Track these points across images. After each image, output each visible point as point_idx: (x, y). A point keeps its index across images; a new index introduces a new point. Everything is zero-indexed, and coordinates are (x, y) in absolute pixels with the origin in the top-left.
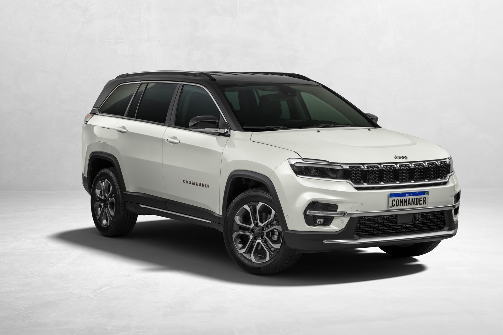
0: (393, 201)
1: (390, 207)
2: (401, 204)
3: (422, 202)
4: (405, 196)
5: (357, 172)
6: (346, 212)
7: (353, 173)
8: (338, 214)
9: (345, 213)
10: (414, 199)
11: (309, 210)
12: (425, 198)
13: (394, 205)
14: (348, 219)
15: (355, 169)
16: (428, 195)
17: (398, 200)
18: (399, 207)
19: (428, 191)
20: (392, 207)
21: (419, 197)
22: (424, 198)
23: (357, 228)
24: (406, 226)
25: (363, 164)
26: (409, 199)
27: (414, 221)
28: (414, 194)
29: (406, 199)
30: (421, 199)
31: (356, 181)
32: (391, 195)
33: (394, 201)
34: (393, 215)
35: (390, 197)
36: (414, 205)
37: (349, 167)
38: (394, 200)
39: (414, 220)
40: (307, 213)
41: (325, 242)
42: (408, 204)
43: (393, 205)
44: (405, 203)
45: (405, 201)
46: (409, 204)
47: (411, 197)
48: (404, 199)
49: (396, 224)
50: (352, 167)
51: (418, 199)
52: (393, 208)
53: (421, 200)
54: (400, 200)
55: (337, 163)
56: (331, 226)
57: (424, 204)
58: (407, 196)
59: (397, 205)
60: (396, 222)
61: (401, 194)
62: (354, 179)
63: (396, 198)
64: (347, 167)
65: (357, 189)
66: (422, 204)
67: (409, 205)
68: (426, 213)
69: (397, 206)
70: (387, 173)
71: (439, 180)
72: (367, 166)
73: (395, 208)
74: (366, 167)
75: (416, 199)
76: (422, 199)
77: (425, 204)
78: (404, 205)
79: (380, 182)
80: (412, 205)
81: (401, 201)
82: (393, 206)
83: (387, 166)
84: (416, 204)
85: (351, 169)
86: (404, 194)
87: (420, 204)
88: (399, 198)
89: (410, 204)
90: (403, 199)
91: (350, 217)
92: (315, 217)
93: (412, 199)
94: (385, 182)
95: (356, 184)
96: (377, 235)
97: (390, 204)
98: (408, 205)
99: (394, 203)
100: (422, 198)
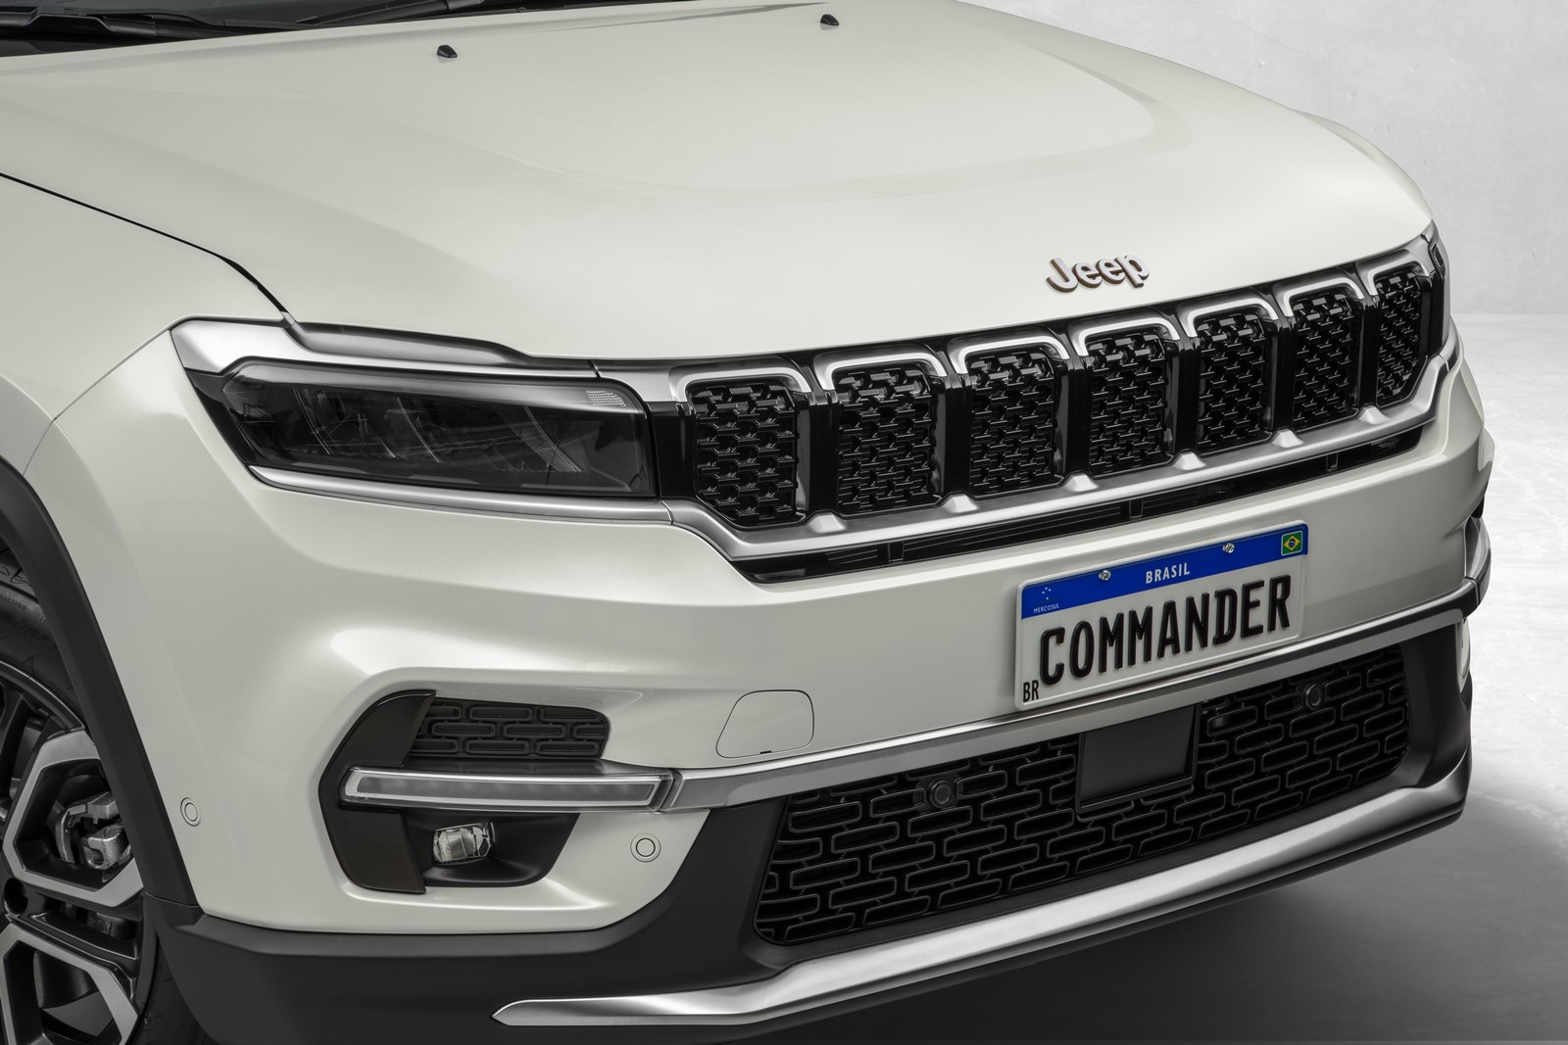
0: (1052, 641)
1: (1030, 691)
2: (1111, 652)
3: (1259, 617)
4: (1143, 586)
5: (754, 429)
6: (676, 771)
7: (725, 441)
8: (610, 792)
9: (663, 784)
10: (1205, 598)
11: (364, 766)
12: (1286, 581)
13: (1060, 668)
14: (691, 826)
15: (740, 408)
16: (1305, 551)
17: (1084, 626)
18: (1094, 683)
19: (1304, 528)
20: (1042, 689)
21: (1234, 579)
22: (1274, 582)
23: (770, 882)
24: (1140, 808)
25: (805, 360)
26: (1170, 608)
27: (1196, 762)
28: (1204, 560)
29: (1149, 611)
30: (1254, 596)
31: (747, 500)
32: (1036, 598)
33: (1060, 641)
34: (1044, 748)
35: (1027, 613)
36: (1204, 644)
37: (692, 389)
38: (1059, 633)
39: (1201, 750)
40: (351, 790)
41: (511, 1016)
42: (1164, 642)
43: (1052, 671)
44: (1140, 645)
45: (1141, 627)
46: (1169, 642)
47: (1179, 593)
48: (1133, 615)
49: (1071, 804)
50: (716, 392)
51: (1231, 593)
52: (1048, 696)
53: (1257, 604)
54: (1104, 622)
55: (589, 364)
56: (548, 882)
57: (1272, 627)
58: (1155, 585)
59: (1081, 664)
60: (1070, 790)
61: (1105, 576)
62: (732, 492)
63: (1067, 618)
64: (671, 391)
65: (757, 570)
66: (1258, 630)
67: (1168, 650)
68: (1287, 685)
69: (1079, 673)
70: (999, 410)
71: (1373, 421)
72: (838, 375)
73: (1069, 688)
74: (827, 383)
75: (1221, 595)
76: (1262, 595)
77: (1285, 624)
78: (1132, 661)
79: (946, 496)
80: (1189, 648)
81: (1111, 635)
82: (1050, 680)
83: (993, 358)
84: (1222, 639)
85: (704, 408)
86: (1128, 577)
87: (1249, 632)
88: (1095, 612)
89: (1174, 641)
90: (1120, 617)
91: (713, 811)
92: (420, 824)
93: (1190, 602)
94: (984, 490)
95: (747, 525)
96: (924, 912)
97: (1028, 670)
98: (1161, 654)
99: (1059, 654)
100: (1260, 584)
